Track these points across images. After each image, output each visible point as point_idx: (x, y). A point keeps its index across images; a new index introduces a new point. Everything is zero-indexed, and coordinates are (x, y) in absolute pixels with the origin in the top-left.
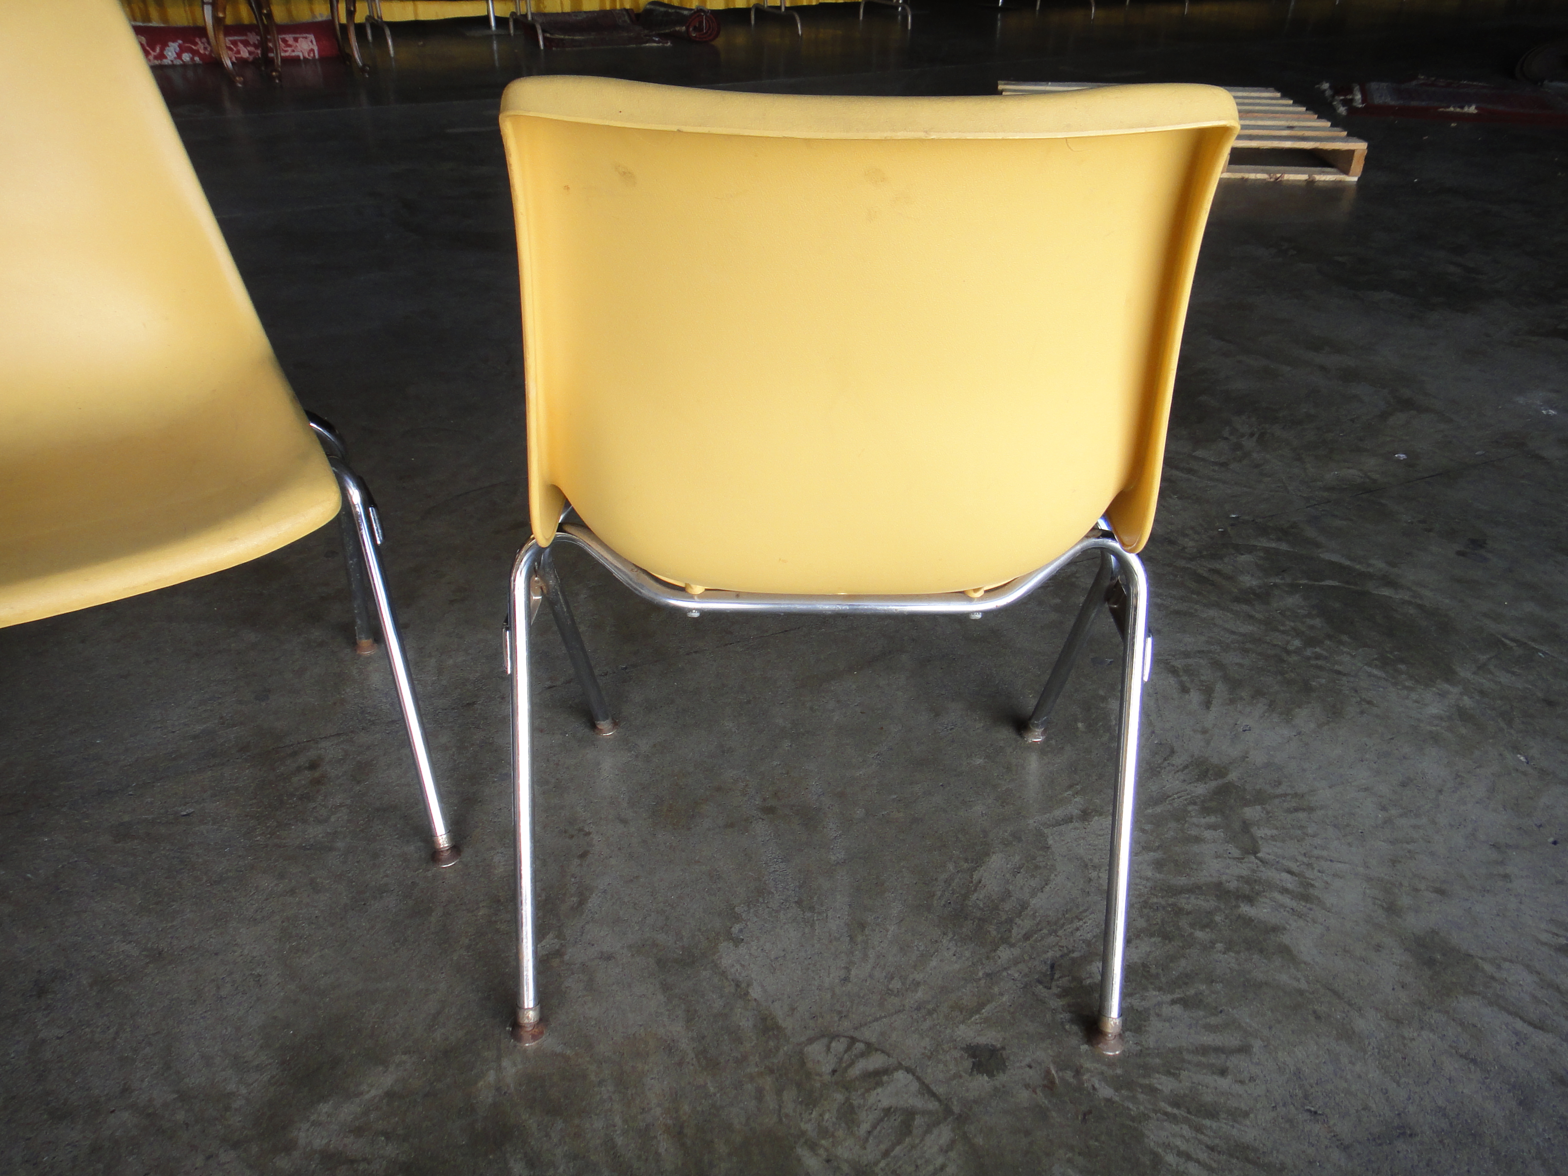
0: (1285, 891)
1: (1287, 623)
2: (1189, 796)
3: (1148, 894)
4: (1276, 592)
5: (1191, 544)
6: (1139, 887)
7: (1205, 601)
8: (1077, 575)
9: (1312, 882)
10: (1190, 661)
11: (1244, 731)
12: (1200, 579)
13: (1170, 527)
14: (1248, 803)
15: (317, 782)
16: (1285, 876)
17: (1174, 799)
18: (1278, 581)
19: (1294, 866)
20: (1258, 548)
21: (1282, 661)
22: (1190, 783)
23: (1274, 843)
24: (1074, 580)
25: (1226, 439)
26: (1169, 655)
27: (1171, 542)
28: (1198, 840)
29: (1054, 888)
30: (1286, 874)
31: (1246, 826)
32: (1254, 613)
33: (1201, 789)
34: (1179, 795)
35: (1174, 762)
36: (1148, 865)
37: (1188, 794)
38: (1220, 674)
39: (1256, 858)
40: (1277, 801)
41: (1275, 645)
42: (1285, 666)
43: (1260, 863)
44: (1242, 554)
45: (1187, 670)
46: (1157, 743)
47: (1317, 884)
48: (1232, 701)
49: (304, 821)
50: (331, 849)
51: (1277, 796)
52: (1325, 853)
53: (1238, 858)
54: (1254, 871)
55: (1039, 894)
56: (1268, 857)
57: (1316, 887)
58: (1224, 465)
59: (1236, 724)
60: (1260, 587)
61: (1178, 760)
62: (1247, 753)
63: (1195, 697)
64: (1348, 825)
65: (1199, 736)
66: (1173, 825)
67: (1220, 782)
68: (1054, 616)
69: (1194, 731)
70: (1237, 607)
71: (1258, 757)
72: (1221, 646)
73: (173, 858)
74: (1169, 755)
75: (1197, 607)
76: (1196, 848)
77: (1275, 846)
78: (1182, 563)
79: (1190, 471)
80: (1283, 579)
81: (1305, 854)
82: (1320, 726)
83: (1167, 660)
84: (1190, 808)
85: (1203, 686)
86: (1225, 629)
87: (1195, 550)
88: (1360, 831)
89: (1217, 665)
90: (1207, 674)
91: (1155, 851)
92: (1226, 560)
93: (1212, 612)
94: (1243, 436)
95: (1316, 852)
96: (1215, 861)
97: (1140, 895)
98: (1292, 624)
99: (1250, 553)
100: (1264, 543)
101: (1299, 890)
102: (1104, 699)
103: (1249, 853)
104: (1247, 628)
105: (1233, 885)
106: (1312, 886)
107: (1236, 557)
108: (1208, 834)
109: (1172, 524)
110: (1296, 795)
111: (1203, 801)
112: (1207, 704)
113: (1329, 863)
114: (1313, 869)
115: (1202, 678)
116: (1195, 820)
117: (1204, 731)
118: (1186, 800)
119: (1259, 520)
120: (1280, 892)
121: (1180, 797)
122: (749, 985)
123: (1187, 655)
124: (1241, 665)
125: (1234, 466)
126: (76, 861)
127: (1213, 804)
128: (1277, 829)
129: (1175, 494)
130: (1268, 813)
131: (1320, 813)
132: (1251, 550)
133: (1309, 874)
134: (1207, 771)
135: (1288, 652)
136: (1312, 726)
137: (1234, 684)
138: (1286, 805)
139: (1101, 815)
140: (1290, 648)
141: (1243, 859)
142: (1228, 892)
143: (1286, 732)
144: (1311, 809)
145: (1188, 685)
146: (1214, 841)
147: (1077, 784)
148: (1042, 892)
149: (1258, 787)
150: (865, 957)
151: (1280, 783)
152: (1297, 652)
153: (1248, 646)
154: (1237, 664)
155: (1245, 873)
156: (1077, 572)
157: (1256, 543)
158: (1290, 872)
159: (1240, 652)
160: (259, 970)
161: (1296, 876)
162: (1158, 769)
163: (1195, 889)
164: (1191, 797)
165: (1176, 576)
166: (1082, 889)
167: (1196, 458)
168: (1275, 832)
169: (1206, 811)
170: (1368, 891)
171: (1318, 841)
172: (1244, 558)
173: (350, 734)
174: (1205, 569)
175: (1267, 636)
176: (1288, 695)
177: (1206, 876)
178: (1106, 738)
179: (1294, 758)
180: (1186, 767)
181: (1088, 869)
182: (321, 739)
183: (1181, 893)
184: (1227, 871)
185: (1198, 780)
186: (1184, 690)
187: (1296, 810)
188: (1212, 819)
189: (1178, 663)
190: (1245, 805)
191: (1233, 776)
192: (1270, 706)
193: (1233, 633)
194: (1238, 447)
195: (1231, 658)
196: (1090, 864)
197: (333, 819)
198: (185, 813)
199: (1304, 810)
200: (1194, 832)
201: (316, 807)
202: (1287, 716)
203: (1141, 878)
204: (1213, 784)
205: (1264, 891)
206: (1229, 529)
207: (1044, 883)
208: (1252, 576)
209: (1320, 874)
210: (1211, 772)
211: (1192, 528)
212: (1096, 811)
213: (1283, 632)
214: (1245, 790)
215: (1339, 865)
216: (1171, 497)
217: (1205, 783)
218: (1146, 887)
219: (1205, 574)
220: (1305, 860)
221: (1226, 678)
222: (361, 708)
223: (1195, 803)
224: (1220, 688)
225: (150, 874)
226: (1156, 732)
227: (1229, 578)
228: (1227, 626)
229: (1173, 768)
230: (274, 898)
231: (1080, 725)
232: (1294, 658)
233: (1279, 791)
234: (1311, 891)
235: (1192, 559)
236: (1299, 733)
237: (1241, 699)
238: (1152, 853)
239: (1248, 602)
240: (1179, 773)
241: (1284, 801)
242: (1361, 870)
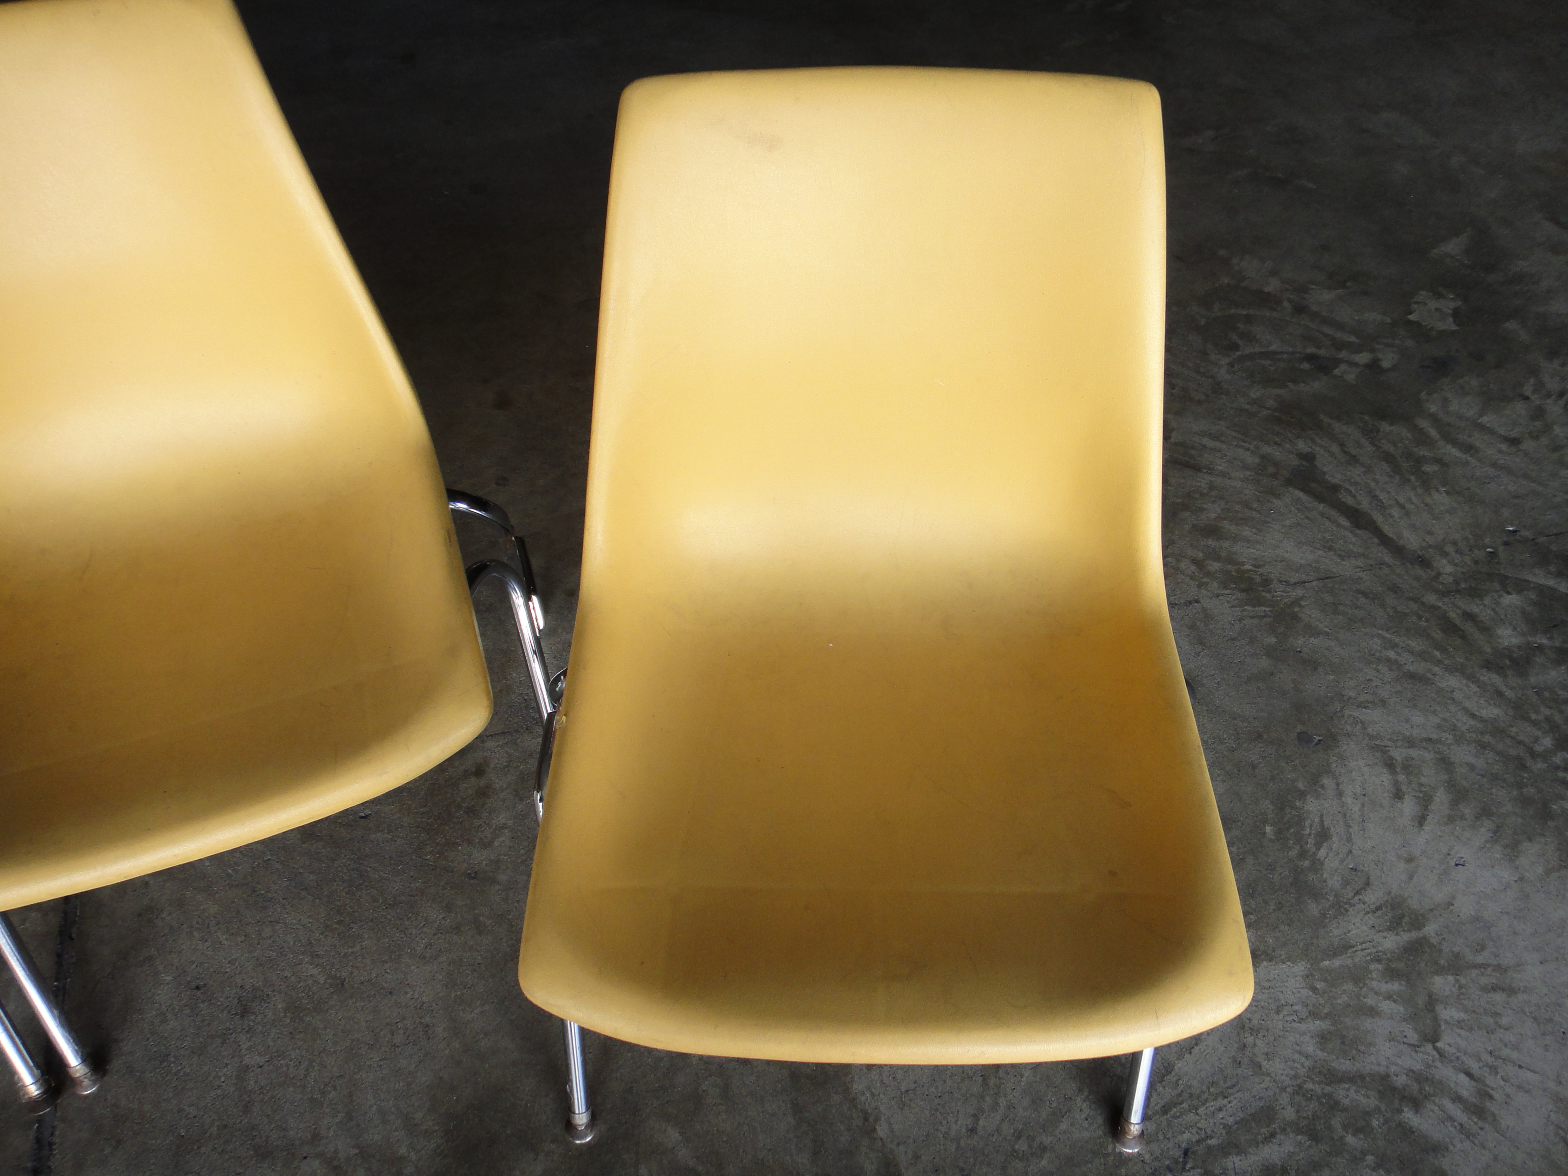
0: (1457, 1099)
1: (1542, 709)
2: (1374, 950)
3: (1304, 1076)
4: (1540, 659)
5: (1449, 569)
6: (1296, 1065)
7: (1447, 662)
8: (1303, 603)
9: (1492, 1092)
10: (1414, 753)
11: (1457, 865)
12: (1450, 628)
13: (1428, 538)
14: (1440, 971)
15: (484, 793)
16: (1462, 1078)
17: (1357, 951)
18: (1545, 641)
19: (1474, 1066)
20: (1532, 585)
21: (1524, 767)
22: (1380, 931)
23: (1458, 1031)
24: (1297, 609)
25: (1527, 398)
26: (1389, 740)
27: (1424, 562)
28: (1373, 1012)
29: (1204, 1051)
30: (1464, 1075)
31: (1432, 1001)
32: (1503, 689)
33: (1390, 942)
34: (1364, 946)
35: (1366, 899)
36: (1312, 1037)
37: (1374, 947)
38: (1446, 777)
39: (1435, 1048)
40: (1474, 972)
41: (1520, 742)
42: (1526, 775)
43: (1437, 1056)
44: (1509, 593)
45: (1408, 767)
46: (1352, 869)
47: (1496, 1096)
48: (1451, 819)
49: (470, 842)
50: (494, 881)
51: (1475, 966)
52: (1514, 1055)
53: (1414, 1046)
54: (1429, 1066)
55: (1187, 1056)
56: (1447, 1048)
57: (1494, 1100)
58: (1514, 442)
59: (1449, 854)
60: (1519, 647)
61: (1372, 897)
62: (1454, 898)
63: (1409, 806)
64: (1550, 1020)
65: (1402, 865)
66: (1349, 987)
67: (1414, 935)
68: (1265, 663)
69: (1399, 857)
70: (1487, 677)
71: (1465, 907)
72: (1455, 735)
73: (353, 870)
74: (1361, 889)
75: (1436, 669)
76: (1368, 1023)
77: (1459, 1035)
78: (1431, 598)
79: (1469, 449)
80: (1551, 638)
81: (1491, 1053)
82: (1548, 872)
83: (1385, 747)
84: (1372, 967)
85: (1421, 792)
86: (1466, 710)
87: (1451, 579)
88: (1563, 1030)
89: (1445, 763)
90: (1430, 775)
91: (1321, 1019)
92: (1487, 600)
93: (1453, 682)
94: (1549, 395)
95: (1506, 1052)
96: (1387, 1044)
97: (1295, 1077)
98: (1547, 712)
99: (1519, 592)
100: (1540, 578)
101: (1474, 1100)
102: (1302, 795)
103: (1428, 1041)
104: (1491, 712)
105: (1401, 1080)
106: (1491, 1097)
107: (1500, 596)
108: (1386, 1006)
109: (1430, 533)
110: (1498, 968)
111: (1390, 960)
112: (1421, 820)
113: (1516, 1068)
114: (1497, 1073)
115: (1423, 780)
116: (1374, 984)
117: (1410, 860)
118: (1370, 954)
119: (1542, 539)
120: (1452, 1099)
121: (1365, 949)
122: (877, 1120)
123: (1411, 743)
124: (1472, 767)
125: (1528, 445)
126: (269, 859)
127: (1401, 965)
128: (1466, 1012)
129: (1444, 486)
130: (1461, 987)
131: (1522, 997)
132: (1521, 586)
133: (1490, 1080)
134: (1402, 916)
135: (1533, 754)
136: (1540, 870)
137: (1459, 795)
138: (1484, 980)
139: (1271, 960)
140: (1538, 748)
141: (1418, 1047)
142: (1393, 1089)
143: (1507, 874)
144: (1511, 991)
145: (1404, 788)
146: (1392, 1018)
147: (1252, 914)
148: (1190, 1053)
149: (1456, 949)
150: (995, 1107)
151: (1483, 948)
152: (1545, 756)
153: (1487, 738)
154: (1467, 764)
155: (1418, 1067)
156: (1302, 598)
157: (1530, 577)
158: (1469, 1074)
159: (1476, 748)
160: (427, 1019)
161: (1475, 1081)
162: (1346, 906)
163: (1356, 1079)
164: (1377, 952)
165: (1420, 617)
166: (1234, 1057)
167: (1482, 428)
168: (1463, 1015)
169: (1391, 974)
170: (1553, 1115)
171: (1510, 1037)
172: (1511, 600)
173: (515, 734)
174: (1458, 611)
175: (1512, 726)
176: (1520, 820)
177: (1373, 1063)
178: (1293, 853)
179: (1507, 913)
180: (1379, 908)
181: (1244, 1032)
182: (488, 737)
183: (1341, 1080)
184: (1399, 1061)
185: (1389, 929)
186: (1398, 795)
187: (1494, 988)
188: (1395, 986)
189: (1398, 754)
190: (1437, 973)
191: (1430, 929)
192: (1495, 833)
193: (1473, 716)
194: (1539, 413)
195: (1463, 755)
196: (1247, 1026)
197: (496, 844)
198: (363, 815)
199: (1503, 990)
200: (1370, 1001)
201: (481, 825)
202: (1513, 851)
203: (1300, 1053)
204: (1406, 937)
205: (1434, 1095)
206: (1501, 548)
207: (1194, 1043)
208: (1515, 629)
209: (1502, 1083)
210: (1407, 919)
211: (1455, 543)
212: (1267, 955)
213: (1535, 723)
214: (1440, 951)
215: (1529, 1075)
216: (1437, 490)
217: (1397, 934)
218: (1303, 1067)
219: (1458, 621)
220: (1490, 1060)
221: (1451, 785)
222: (526, 700)
223: (1379, 960)
224: (1441, 798)
225: (333, 885)
226: (1353, 851)
227: (1485, 629)
228: (1467, 704)
229: (1364, 906)
230: (442, 933)
231: (1268, 829)
232: (1539, 766)
233: (1480, 959)
234: (1488, 1104)
235: (1444, 594)
236: (1522, 879)
237: (1462, 817)
238: (1318, 1022)
239: (1500, 670)
240: (1370, 915)
241: (1482, 974)
242: (1552, 1085)
